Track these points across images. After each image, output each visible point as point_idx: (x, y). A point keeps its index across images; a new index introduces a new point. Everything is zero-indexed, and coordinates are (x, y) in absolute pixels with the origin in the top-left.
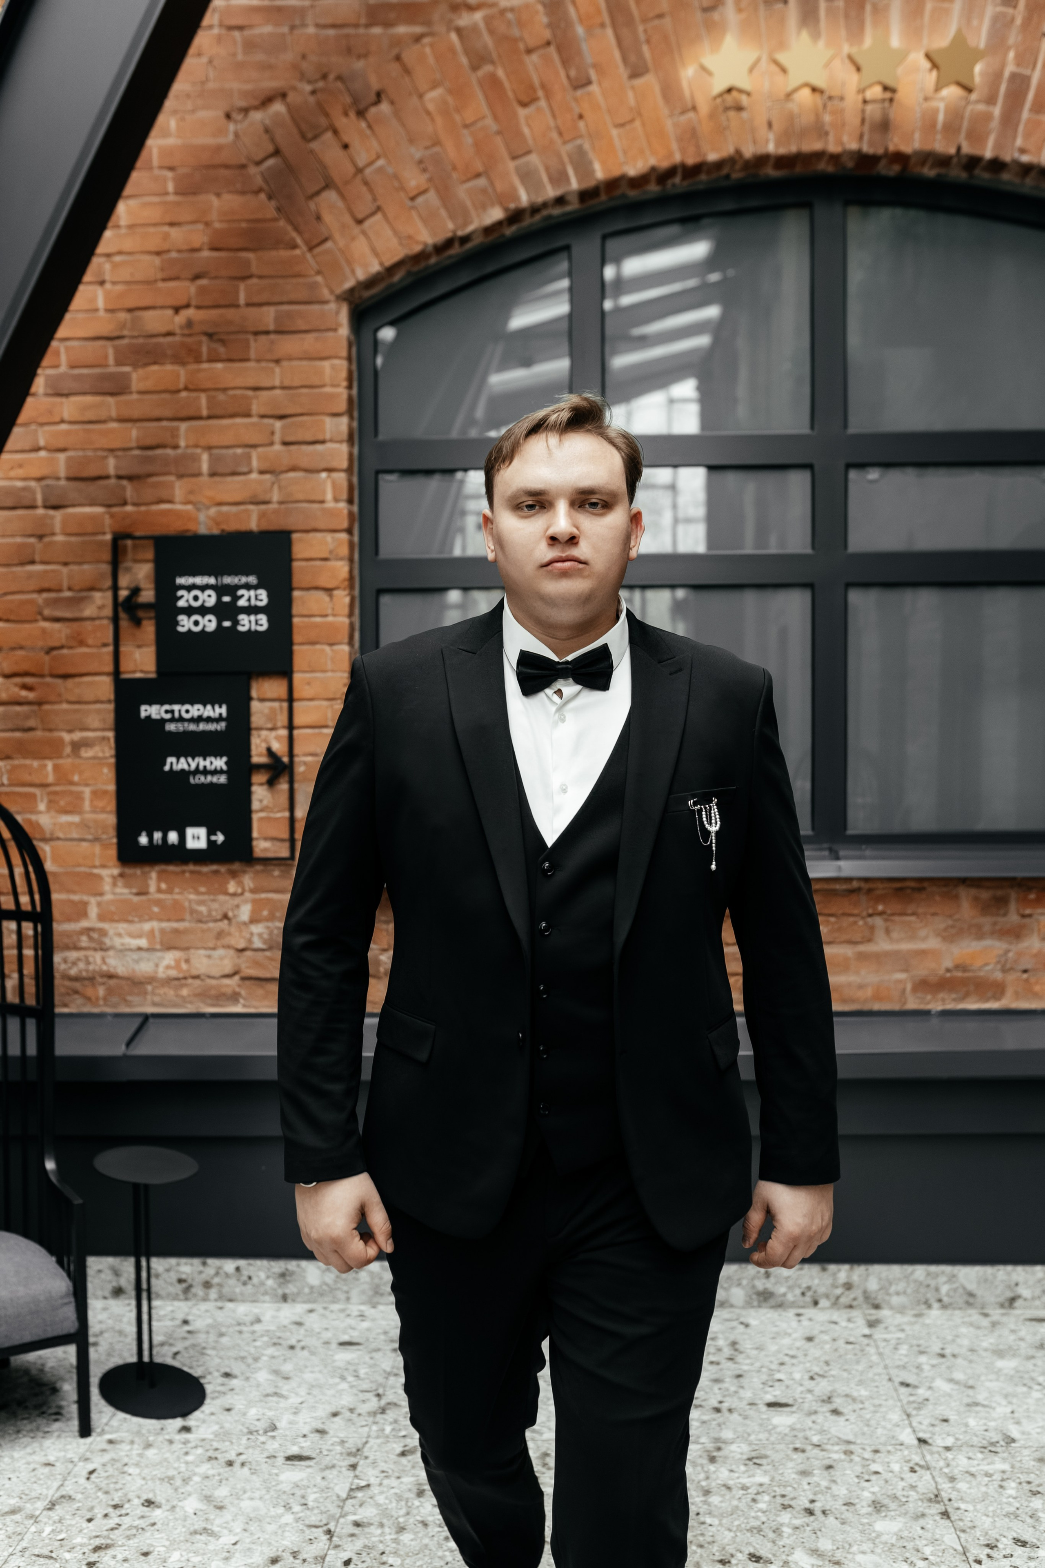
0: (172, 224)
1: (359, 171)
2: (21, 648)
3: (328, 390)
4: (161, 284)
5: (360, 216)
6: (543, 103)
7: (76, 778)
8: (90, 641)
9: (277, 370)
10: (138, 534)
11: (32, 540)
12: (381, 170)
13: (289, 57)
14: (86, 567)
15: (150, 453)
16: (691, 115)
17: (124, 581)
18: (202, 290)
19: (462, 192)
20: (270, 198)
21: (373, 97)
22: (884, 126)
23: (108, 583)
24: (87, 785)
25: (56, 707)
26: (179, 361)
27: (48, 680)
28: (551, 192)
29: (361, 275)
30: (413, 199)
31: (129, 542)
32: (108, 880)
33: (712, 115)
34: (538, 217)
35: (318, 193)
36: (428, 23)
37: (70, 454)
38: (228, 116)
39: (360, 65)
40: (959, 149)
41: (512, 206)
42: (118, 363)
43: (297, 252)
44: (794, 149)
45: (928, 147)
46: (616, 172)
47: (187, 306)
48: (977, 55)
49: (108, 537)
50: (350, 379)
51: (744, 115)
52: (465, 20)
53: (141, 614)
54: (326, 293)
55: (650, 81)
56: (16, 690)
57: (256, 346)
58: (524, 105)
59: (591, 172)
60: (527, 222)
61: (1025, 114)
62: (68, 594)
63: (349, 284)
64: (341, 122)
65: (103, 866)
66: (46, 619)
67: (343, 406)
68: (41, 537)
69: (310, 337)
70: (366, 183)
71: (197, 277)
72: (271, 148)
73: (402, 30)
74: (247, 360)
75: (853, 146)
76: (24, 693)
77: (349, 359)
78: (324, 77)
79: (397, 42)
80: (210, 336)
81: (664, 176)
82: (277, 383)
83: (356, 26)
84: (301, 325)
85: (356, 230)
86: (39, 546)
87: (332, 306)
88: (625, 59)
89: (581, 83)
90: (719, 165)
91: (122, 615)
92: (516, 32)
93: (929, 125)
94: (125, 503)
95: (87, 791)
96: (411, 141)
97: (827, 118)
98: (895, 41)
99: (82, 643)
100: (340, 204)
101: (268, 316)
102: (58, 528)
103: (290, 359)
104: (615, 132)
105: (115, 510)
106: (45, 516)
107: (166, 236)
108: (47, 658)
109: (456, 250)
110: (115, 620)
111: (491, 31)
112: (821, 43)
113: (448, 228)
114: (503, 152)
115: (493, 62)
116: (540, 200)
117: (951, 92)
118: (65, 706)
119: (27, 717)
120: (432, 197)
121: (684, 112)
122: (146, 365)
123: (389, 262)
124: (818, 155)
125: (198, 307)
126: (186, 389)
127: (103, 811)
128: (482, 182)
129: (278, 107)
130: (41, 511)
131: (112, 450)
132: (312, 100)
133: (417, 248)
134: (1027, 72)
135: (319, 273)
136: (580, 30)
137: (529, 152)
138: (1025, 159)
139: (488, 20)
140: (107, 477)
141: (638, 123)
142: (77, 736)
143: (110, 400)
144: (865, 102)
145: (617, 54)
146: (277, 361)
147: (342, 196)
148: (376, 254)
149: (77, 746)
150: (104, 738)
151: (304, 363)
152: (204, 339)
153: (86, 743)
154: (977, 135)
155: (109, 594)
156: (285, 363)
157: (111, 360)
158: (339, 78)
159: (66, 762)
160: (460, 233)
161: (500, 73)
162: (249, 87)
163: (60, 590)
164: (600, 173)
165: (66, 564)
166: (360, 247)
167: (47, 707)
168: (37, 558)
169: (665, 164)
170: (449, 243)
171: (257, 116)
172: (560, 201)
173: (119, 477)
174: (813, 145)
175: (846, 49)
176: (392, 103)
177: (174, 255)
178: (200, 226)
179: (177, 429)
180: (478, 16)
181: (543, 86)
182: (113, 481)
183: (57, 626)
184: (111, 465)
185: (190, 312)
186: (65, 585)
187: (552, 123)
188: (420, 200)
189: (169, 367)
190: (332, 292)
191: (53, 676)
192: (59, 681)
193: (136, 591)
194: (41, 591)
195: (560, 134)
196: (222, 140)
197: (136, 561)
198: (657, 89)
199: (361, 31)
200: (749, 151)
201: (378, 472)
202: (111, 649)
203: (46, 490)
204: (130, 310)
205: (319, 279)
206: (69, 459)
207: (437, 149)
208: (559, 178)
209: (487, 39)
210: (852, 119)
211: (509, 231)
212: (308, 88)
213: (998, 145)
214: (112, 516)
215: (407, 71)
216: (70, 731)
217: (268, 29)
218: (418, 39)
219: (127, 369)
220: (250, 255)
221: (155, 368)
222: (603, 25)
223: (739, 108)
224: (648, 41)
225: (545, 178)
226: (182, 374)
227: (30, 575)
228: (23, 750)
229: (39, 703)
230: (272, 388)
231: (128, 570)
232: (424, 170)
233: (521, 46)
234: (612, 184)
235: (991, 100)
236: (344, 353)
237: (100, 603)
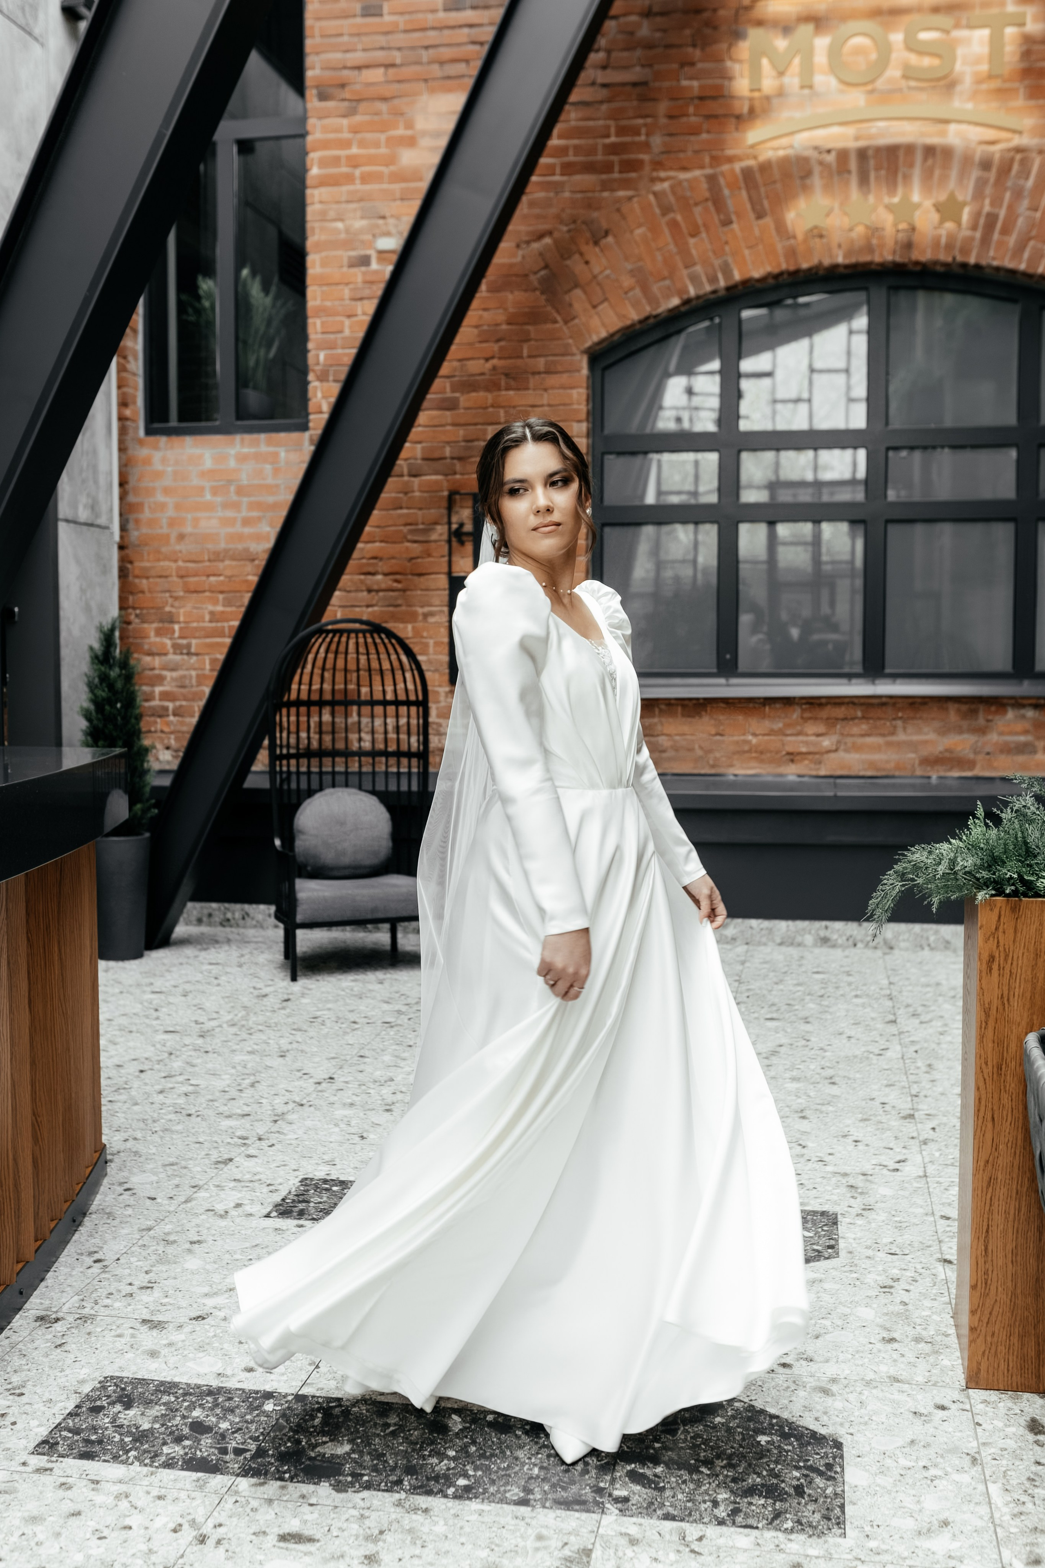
0: (485, 310)
1: (595, 277)
2: (393, 558)
3: (575, 407)
4: (478, 345)
5: (595, 303)
6: (704, 235)
7: (425, 634)
8: (434, 554)
9: (546, 395)
10: (462, 491)
11: (401, 495)
12: (608, 277)
13: (553, 211)
14: (433, 511)
15: (470, 444)
16: (792, 241)
17: (454, 519)
18: (501, 349)
19: (655, 288)
20: (542, 293)
21: (603, 234)
22: (909, 245)
23: (445, 520)
24: (431, 638)
25: (414, 593)
26: (487, 389)
27: (410, 577)
28: (708, 288)
29: (595, 338)
30: (626, 293)
31: (457, 497)
32: (443, 695)
33: (805, 240)
34: (701, 301)
35: (570, 290)
36: (636, 189)
37: (424, 445)
38: (518, 246)
39: (595, 215)
40: (954, 258)
41: (685, 297)
42: (453, 391)
43: (557, 325)
44: (853, 260)
45: (935, 258)
46: (747, 276)
47: (492, 358)
48: (964, 204)
49: (446, 493)
50: (588, 400)
51: (824, 240)
52: (658, 187)
53: (464, 538)
54: (574, 350)
55: (768, 221)
56: (390, 583)
57: (533, 381)
58: (693, 236)
59: (732, 275)
60: (694, 303)
61: (996, 236)
62: (421, 527)
63: (588, 344)
64: (584, 248)
65: (440, 686)
66: (409, 541)
67: (583, 416)
68: (406, 493)
69: (565, 376)
70: (599, 284)
71: (498, 341)
72: (542, 264)
73: (621, 193)
74: (527, 389)
75: (890, 258)
76: (395, 585)
77: (588, 388)
78: (574, 222)
79: (618, 200)
80: (507, 375)
81: (777, 276)
82: (545, 402)
83: (594, 191)
84: (560, 368)
85: (593, 312)
86: (405, 498)
87: (578, 357)
88: (753, 209)
89: (727, 222)
90: (810, 270)
91: (454, 539)
92: (688, 194)
93: (936, 243)
94: (455, 473)
95: (431, 642)
96: (626, 259)
97: (874, 241)
98: (916, 197)
99: (429, 555)
100: (583, 297)
101: (541, 363)
102: (416, 487)
103: (553, 388)
104: (747, 252)
105: (450, 477)
106: (408, 482)
107: (481, 317)
108: (408, 564)
109: (652, 321)
110: (449, 542)
111: (674, 192)
112: (871, 199)
113: (648, 310)
114: (680, 265)
115: (673, 211)
116: (701, 292)
117: (949, 225)
118: (419, 592)
119: (396, 598)
120: (638, 291)
121: (789, 238)
122: (469, 392)
123: (613, 329)
124: (870, 263)
125: (500, 358)
126: (492, 406)
127: (440, 653)
128: (667, 282)
129: (547, 240)
130: (406, 478)
131: (448, 443)
132: (567, 236)
133: (628, 322)
134: (996, 211)
135: (571, 337)
136: (726, 192)
137: (694, 264)
138: (995, 263)
139: (672, 187)
140: (445, 458)
141: (761, 247)
142: (426, 609)
143: (448, 413)
144: (898, 231)
145: (748, 206)
146: (546, 390)
147: (585, 292)
148: (604, 325)
149: (426, 616)
150: (442, 612)
151: (561, 391)
152: (503, 377)
153: (432, 614)
154: (965, 251)
155: (446, 527)
156: (550, 391)
157: (448, 389)
158: (584, 222)
159: (420, 625)
160: (654, 313)
161: (679, 218)
162: (531, 228)
163: (417, 524)
164: (737, 276)
165: (420, 509)
166: (595, 322)
167: (408, 593)
168: (404, 505)
169: (776, 271)
170: (647, 318)
171: (535, 246)
172: (714, 292)
173: (453, 458)
174: (865, 258)
175: (887, 200)
176: (615, 236)
177: (485, 328)
178: (501, 311)
179: (486, 430)
180: (666, 185)
181: (705, 225)
182: (448, 461)
183: (415, 545)
184: (448, 452)
185: (495, 362)
186: (420, 521)
187: (709, 246)
188: (631, 294)
189: (482, 394)
190: (578, 348)
191: (413, 574)
192: (416, 578)
193: (461, 525)
194: (406, 524)
195: (714, 253)
196: (514, 260)
197: (462, 507)
198: (772, 226)
199: (597, 194)
200: (827, 262)
201: (603, 454)
202: (446, 559)
203: (410, 466)
204: (460, 360)
205: (570, 341)
206: (423, 449)
207: (640, 264)
208: (713, 279)
209: (672, 199)
210: (890, 242)
211: (683, 309)
212: (565, 229)
213: (978, 256)
214: (448, 481)
215: (624, 218)
216: (422, 607)
217: (542, 194)
218: (630, 199)
219: (457, 395)
220: (530, 328)
221: (474, 394)
222: (740, 188)
223: (821, 236)
224: (767, 197)
225: (704, 279)
226: (489, 397)
227: (400, 516)
228: (394, 617)
229: (404, 590)
230: (542, 406)
231: (457, 513)
232: (633, 276)
233: (691, 202)
234: (746, 283)
235: (974, 228)
236: (585, 385)
237: (441, 532)
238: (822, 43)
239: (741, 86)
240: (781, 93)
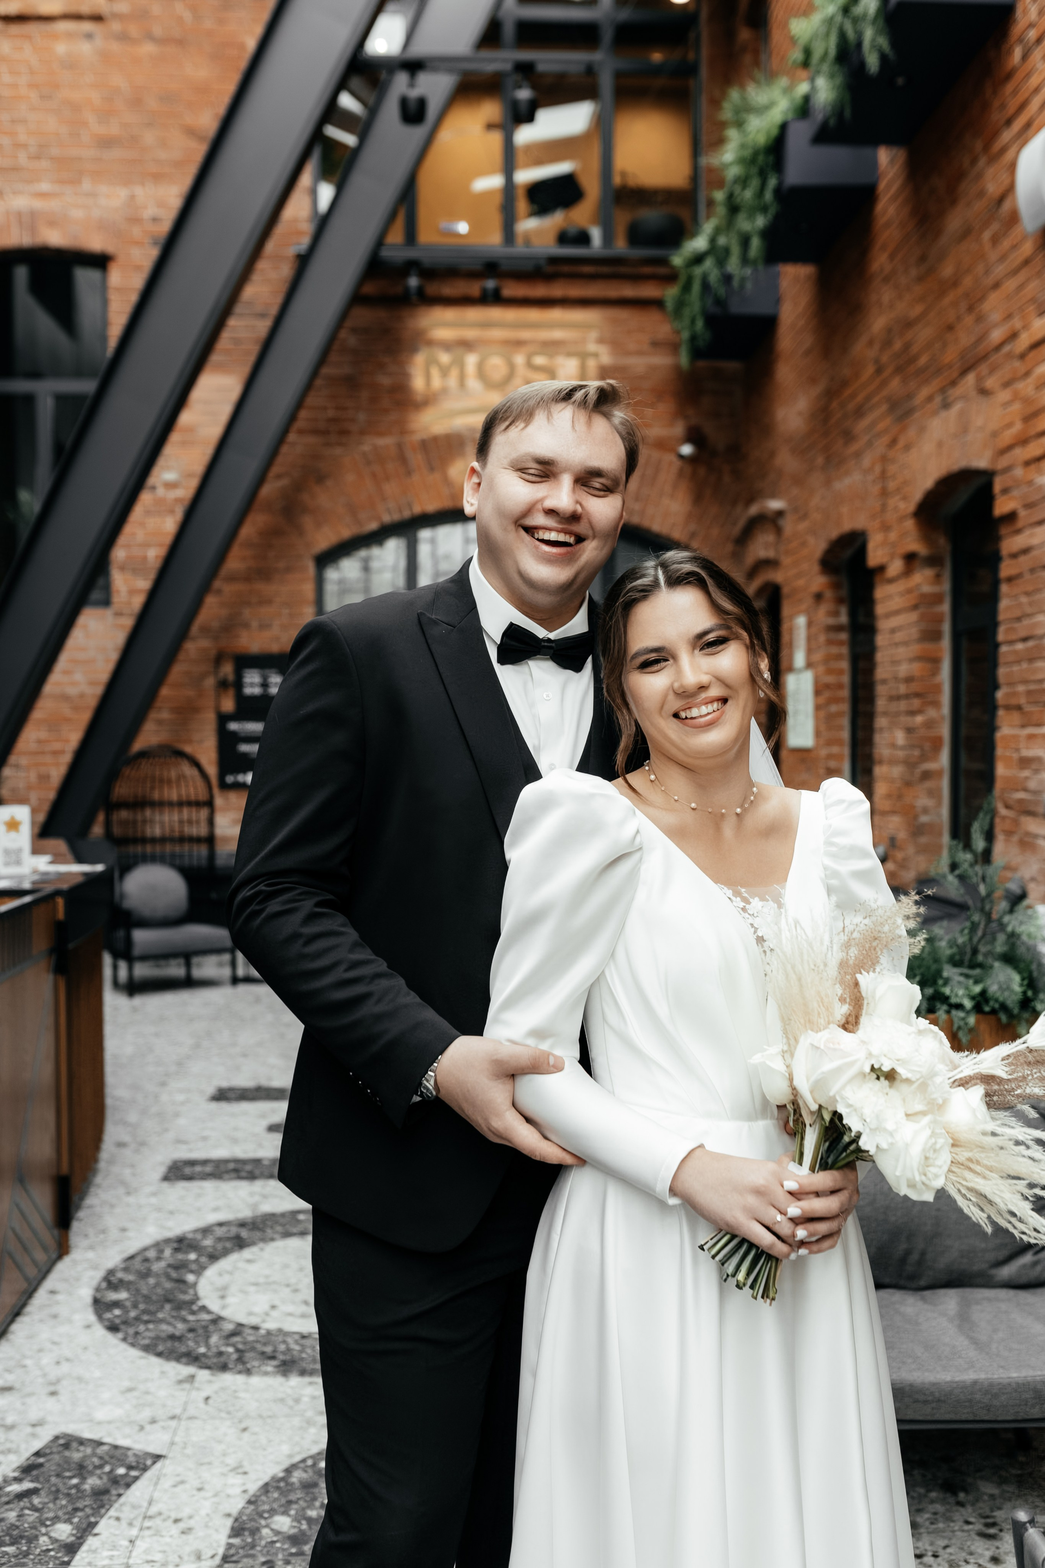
1: (319, 507)
2: (175, 699)
3: (305, 595)
5: (320, 524)
6: (394, 481)
8: (206, 697)
9: (285, 586)
10: (227, 653)
12: (328, 507)
14: (204, 666)
15: (232, 619)
16: (452, 489)
17: (221, 672)
18: (256, 553)
20: (283, 516)
21: (325, 477)
23: (214, 673)
24: (205, 755)
25: (192, 723)
26: (243, 583)
28: (396, 517)
29: (319, 549)
30: (340, 518)
31: (223, 656)
34: (393, 525)
35: (302, 515)
36: (348, 448)
39: (319, 464)
41: (382, 522)
43: (294, 538)
46: (424, 510)
49: (214, 655)
52: (363, 448)
53: (227, 686)
54: (305, 555)
55: (437, 474)
56: (173, 717)
57: (277, 577)
58: (387, 482)
59: (413, 509)
60: (387, 526)
62: (199, 677)
64: (312, 486)
69: (298, 573)
70: (322, 511)
71: (251, 548)
72: (282, 497)
73: (338, 450)
74: (273, 582)
76: (177, 718)
77: (314, 582)
78: (306, 468)
79: (336, 455)
80: (258, 572)
81: (443, 511)
82: (285, 592)
83: (319, 448)
84: (294, 568)
85: (317, 530)
88: (428, 466)
89: (409, 473)
91: (220, 686)
92: (384, 453)
94: (221, 640)
96: (342, 496)
99: (203, 698)
101: (282, 564)
102: (193, 649)
103: (290, 582)
104: (423, 494)
105: (217, 642)
110: (217, 688)
111: (374, 452)
113: (355, 530)
114: (379, 500)
115: (374, 464)
116: (393, 520)
118: (195, 722)
119: (178, 728)
120: (348, 517)
121: (450, 487)
123: (331, 543)
125: (254, 560)
126: (247, 594)
128: (369, 513)
132: (302, 477)
133: (342, 538)
135: (302, 547)
136: (410, 454)
137: (388, 500)
139: (373, 449)
140: (213, 629)
141: (432, 491)
142: (201, 734)
145: (425, 464)
146: (285, 583)
147: (313, 516)
148: (325, 540)
149: (201, 740)
150: (212, 737)
151: (295, 584)
153: (204, 739)
155: (214, 678)
158: (312, 468)
159: (196, 746)
160: (362, 532)
161: (377, 469)
164: (417, 509)
165: (195, 665)
167: (187, 724)
168: (184, 662)
169: (443, 508)
170: (356, 535)
172: (400, 519)
173: (219, 629)
176: (333, 479)
179: (243, 610)
180: (368, 447)
181: (395, 474)
182: (216, 631)
183: (191, 690)
184: (216, 624)
185: (250, 562)
186: (195, 673)
187: (398, 489)
188: (344, 519)
189: (240, 585)
190: (308, 554)
192: (193, 712)
193: (225, 677)
195: (402, 494)
197: (225, 664)
198: (439, 478)
199: (321, 450)
202: (215, 700)
205: (302, 550)
207: (351, 499)
208: (400, 511)
209: (373, 457)
211: (380, 530)
212: (301, 472)
214: (216, 645)
215: (340, 467)
216: (197, 732)
218: (343, 454)
220: (274, 540)
221: (234, 586)
222: (419, 453)
224: (437, 459)
225: (395, 511)
226: (244, 588)
227: (180, 669)
229: (184, 722)
230: (282, 594)
231: (223, 668)
232: (346, 507)
233: (386, 459)
234: (423, 513)
236: (311, 580)
237: (210, 682)
238: (471, 360)
239: (418, 383)
240: (445, 390)
